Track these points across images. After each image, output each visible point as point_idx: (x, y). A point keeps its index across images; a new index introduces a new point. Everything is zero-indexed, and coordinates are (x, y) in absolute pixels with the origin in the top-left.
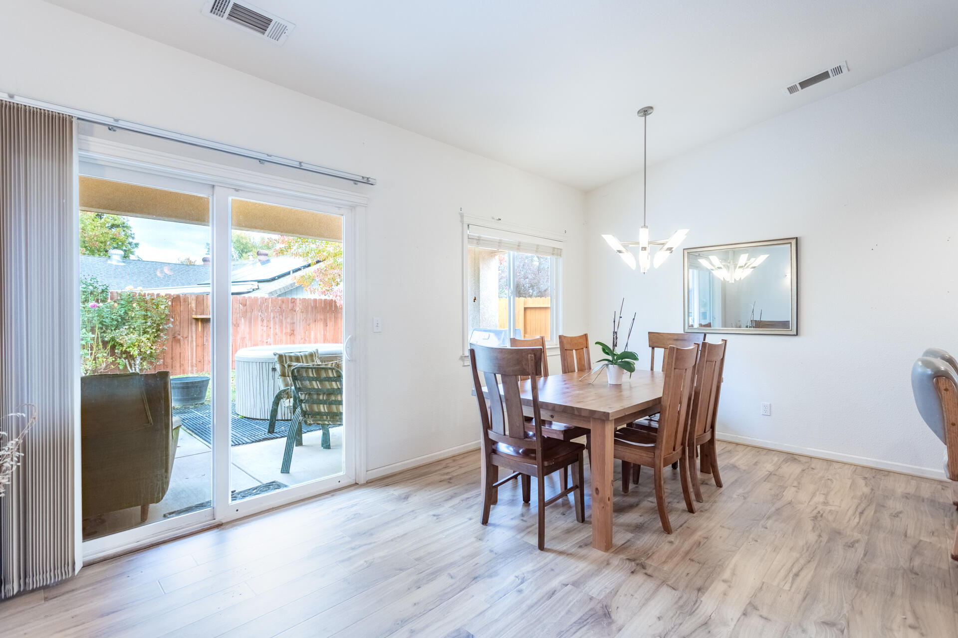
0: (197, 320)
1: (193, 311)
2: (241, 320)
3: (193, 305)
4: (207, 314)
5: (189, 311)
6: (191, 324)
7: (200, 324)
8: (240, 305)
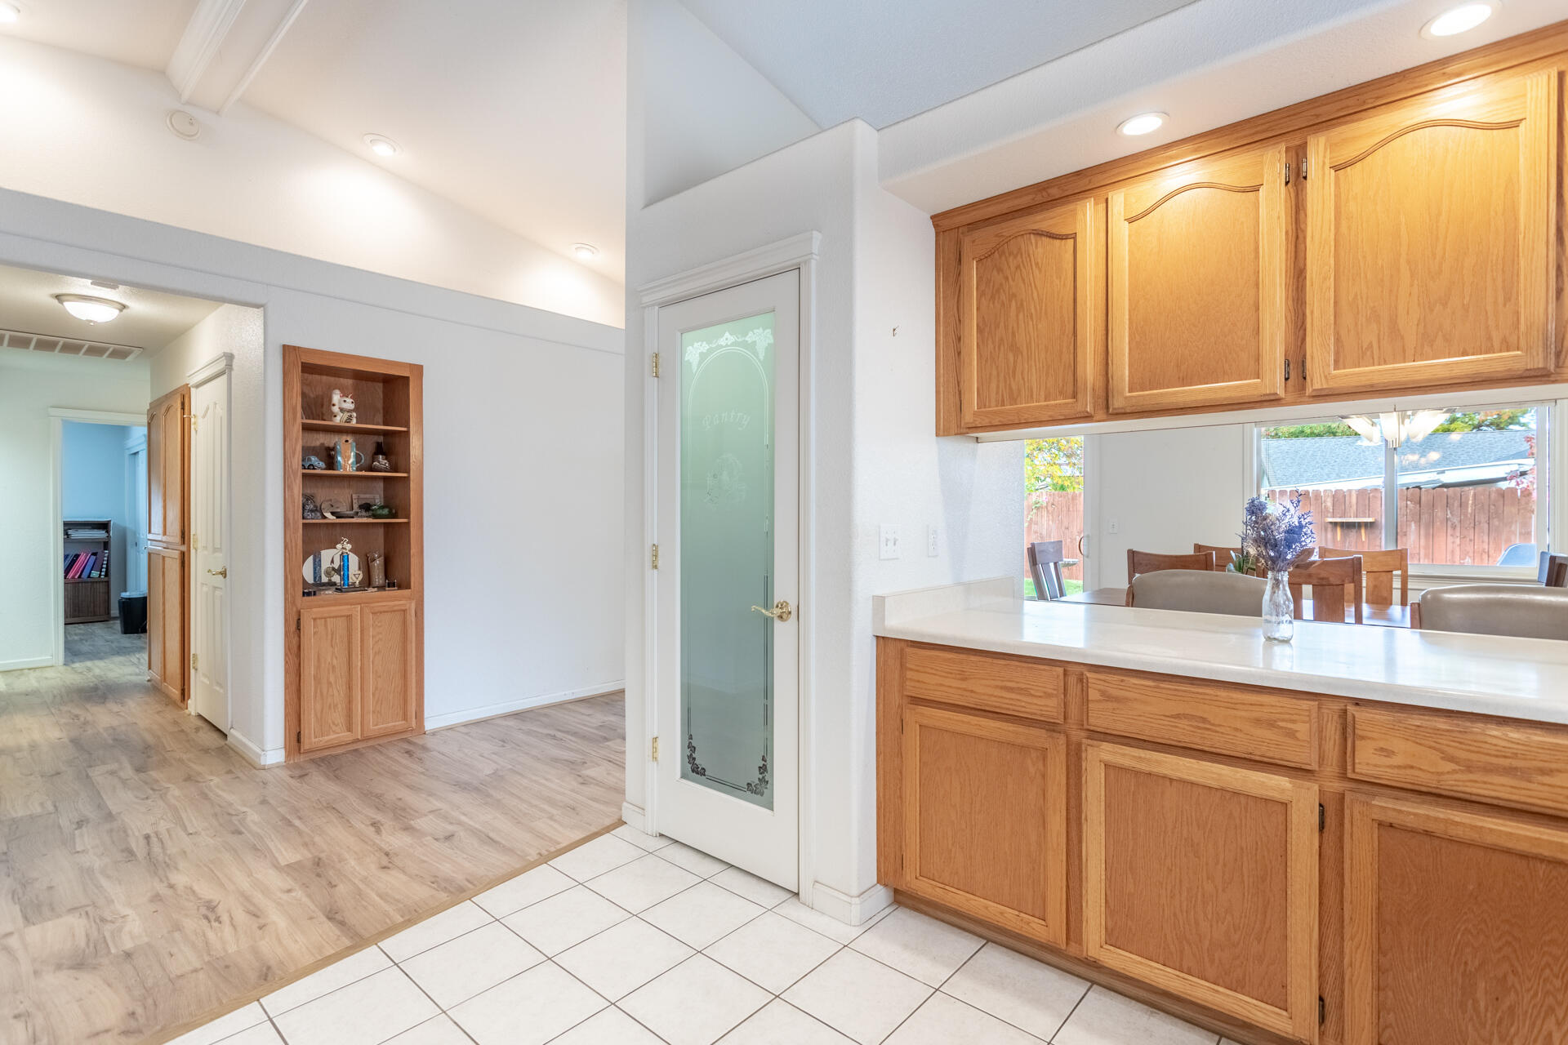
0: (1335, 524)
1: (1328, 512)
2: (1410, 525)
3: (1329, 504)
4: (1350, 517)
5: (1323, 512)
6: (1326, 530)
7: (1339, 530)
8: (1409, 503)
